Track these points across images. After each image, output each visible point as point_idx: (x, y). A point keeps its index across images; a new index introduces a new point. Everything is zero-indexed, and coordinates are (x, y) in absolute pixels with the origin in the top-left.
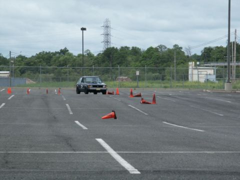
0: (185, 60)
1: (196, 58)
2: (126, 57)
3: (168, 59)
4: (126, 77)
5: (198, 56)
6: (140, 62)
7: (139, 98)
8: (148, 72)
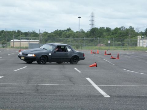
0: (135, 35)
1: (142, 34)
2: (103, 33)
3: (126, 34)
4: (103, 44)
5: (143, 33)
6: (111, 35)
7: (110, 56)
8: (115, 41)
